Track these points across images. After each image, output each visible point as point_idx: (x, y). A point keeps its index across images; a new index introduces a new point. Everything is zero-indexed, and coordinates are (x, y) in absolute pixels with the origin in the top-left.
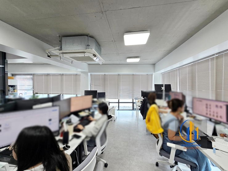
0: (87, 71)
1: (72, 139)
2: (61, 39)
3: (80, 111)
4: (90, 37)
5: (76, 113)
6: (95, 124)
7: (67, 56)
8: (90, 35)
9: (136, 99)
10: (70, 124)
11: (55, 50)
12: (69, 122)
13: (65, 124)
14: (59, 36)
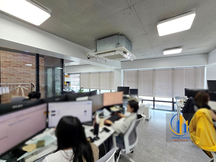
0: (120, 68)
1: (102, 131)
2: (96, 43)
3: (112, 106)
4: (121, 35)
5: (108, 108)
6: (124, 121)
7: (101, 56)
8: (121, 33)
9: (177, 98)
10: (102, 117)
11: (93, 52)
12: (101, 115)
13: (97, 117)
14: (95, 40)
